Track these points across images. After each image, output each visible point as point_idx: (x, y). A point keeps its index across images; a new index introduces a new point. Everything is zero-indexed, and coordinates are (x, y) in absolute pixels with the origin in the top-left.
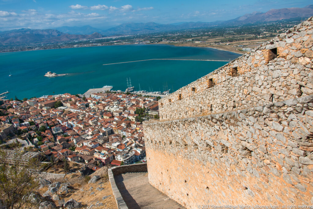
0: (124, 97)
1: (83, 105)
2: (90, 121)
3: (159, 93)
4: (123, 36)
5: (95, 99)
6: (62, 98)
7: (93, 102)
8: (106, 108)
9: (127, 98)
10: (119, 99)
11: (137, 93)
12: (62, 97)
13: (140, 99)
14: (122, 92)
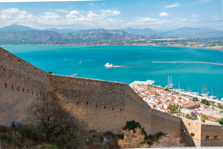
0: (162, 92)
3: (197, 94)
4: (177, 39)
5: (137, 90)
9: (164, 93)
10: (157, 93)
11: (175, 91)
13: (176, 97)
14: (162, 88)
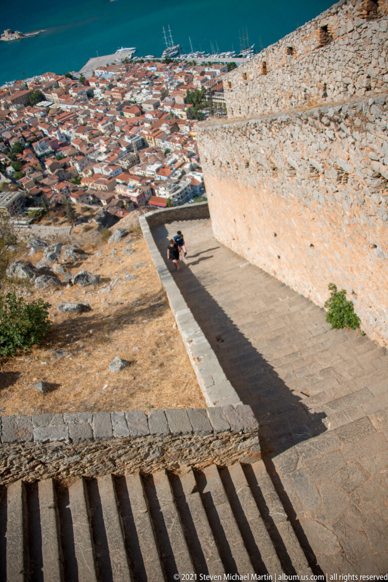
0: (161, 70)
1: (81, 94)
2: (100, 125)
3: (231, 55)
5: (103, 80)
6: (40, 84)
7: (101, 85)
8: (128, 97)
9: (167, 70)
10: (150, 74)
11: (186, 59)
12: (40, 81)
13: (194, 72)
14: (155, 59)
